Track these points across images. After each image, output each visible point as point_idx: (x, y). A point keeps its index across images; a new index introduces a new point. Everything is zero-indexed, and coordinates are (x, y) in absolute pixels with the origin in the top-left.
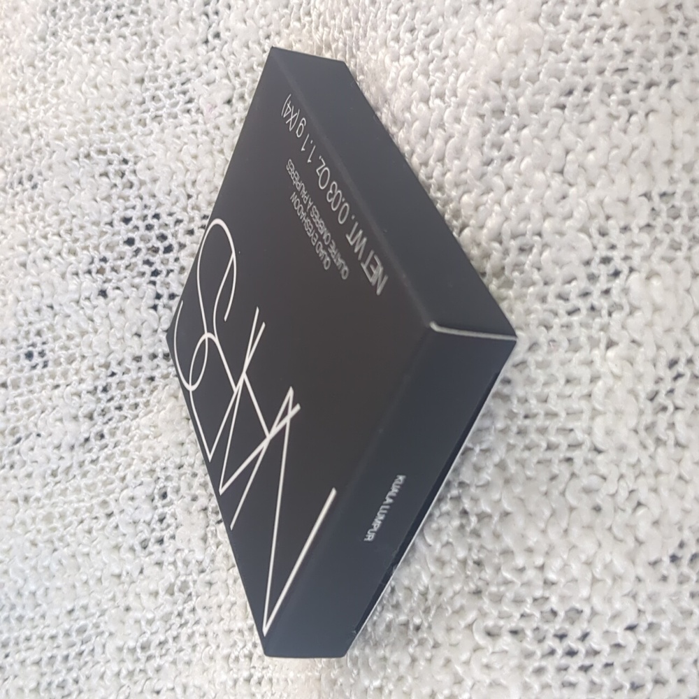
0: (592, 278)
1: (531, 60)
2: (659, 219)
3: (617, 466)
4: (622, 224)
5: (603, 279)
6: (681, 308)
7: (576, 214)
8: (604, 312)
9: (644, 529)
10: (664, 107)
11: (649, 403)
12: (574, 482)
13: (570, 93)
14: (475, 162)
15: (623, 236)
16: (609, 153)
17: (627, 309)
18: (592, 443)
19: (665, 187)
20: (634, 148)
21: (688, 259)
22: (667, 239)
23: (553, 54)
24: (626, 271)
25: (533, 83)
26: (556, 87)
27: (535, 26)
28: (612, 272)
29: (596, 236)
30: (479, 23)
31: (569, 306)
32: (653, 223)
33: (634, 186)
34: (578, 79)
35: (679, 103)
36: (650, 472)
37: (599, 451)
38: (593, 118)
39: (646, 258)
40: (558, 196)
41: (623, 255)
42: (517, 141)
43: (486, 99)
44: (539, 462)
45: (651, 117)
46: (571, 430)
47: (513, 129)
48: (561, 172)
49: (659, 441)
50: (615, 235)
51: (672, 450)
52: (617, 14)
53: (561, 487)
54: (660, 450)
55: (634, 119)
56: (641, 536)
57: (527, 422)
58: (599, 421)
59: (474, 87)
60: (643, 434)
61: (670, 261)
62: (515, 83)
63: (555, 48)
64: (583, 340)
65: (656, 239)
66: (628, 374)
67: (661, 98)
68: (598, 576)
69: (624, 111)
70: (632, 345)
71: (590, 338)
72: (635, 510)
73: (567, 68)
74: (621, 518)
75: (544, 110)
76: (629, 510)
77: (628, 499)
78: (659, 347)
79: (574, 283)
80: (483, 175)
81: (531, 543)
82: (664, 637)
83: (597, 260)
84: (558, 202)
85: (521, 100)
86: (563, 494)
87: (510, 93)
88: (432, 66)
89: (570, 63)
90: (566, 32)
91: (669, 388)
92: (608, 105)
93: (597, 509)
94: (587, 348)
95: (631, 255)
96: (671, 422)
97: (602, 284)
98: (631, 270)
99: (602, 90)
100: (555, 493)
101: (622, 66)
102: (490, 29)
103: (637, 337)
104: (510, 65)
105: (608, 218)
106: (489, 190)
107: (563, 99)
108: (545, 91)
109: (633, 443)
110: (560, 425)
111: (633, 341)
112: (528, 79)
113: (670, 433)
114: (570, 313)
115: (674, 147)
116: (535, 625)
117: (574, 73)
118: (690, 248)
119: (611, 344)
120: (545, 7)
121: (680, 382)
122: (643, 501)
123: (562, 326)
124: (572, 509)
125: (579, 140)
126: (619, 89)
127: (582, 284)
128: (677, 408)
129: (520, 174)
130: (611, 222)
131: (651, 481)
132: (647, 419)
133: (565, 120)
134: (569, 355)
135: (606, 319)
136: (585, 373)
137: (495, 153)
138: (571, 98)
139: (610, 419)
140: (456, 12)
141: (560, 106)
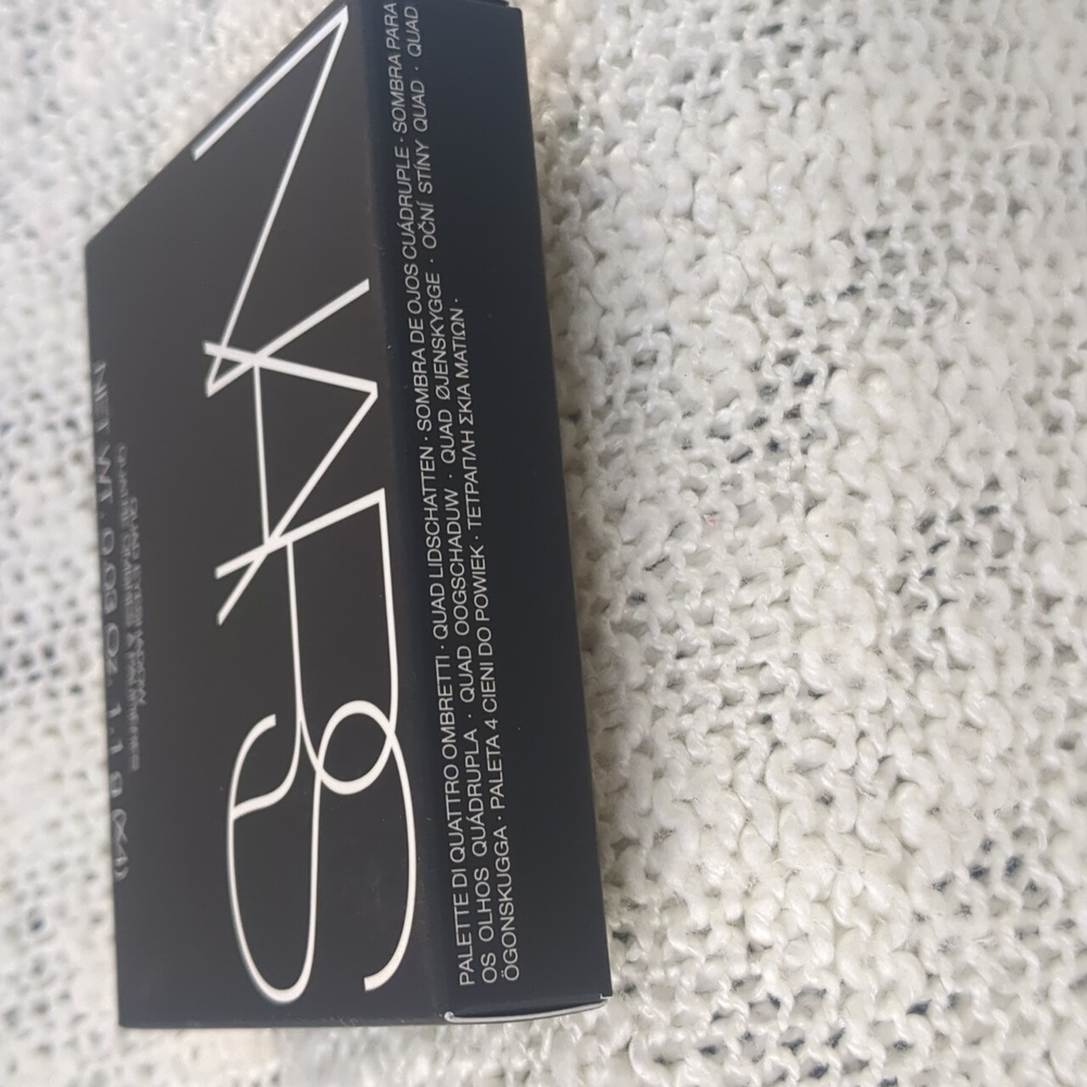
0: (767, 391)
1: (615, 29)
2: (870, 276)
3: (852, 715)
4: (807, 290)
5: (786, 389)
6: (927, 424)
7: (725, 284)
8: (795, 447)
9: (913, 823)
10: (851, 83)
11: (893, 598)
12: (778, 754)
13: (688, 77)
15: (809, 310)
16: (768, 169)
17: (833, 437)
18: (803, 682)
19: (870, 220)
20: (810, 158)
21: (928, 338)
22: (886, 308)
23: (651, 14)
24: (823, 371)
25: (623, 66)
26: (661, 67)
28: (799, 376)
29: (764, 317)
31: (733, 446)
32: (861, 284)
33: (818, 223)
34: (698, 50)
35: (877, 75)
36: (911, 719)
37: (817, 696)
38: (731, 115)
39: (856, 345)
40: (690, 256)
41: (815, 343)
42: (604, 172)
44: (711, 731)
45: (833, 104)
46: (764, 664)
47: (595, 150)
48: (689, 215)
49: (920, 664)
50: (797, 312)
51: (945, 675)
53: (756, 769)
54: (925, 679)
55: (803, 108)
56: (911, 836)
57: (683, 664)
58: (809, 638)
60: (889, 652)
61: (898, 344)
62: (592, 71)
64: (763, 501)
65: (868, 310)
66: (849, 550)
67: (846, 69)
68: (842, 921)
69: (783, 98)
70: (851, 498)
71: (775, 498)
72: (893, 792)
73: (678, 33)
74: (869, 811)
75: (647, 110)
76: (883, 793)
77: (878, 773)
78: (898, 498)
79: (734, 405)
81: (714, 879)
82: (980, 1017)
83: (771, 357)
84: (690, 266)
85: (605, 98)
86: (761, 781)
87: (586, 89)
89: (682, 25)
91: (925, 566)
92: (756, 90)
93: (827, 800)
94: (772, 514)
95: (827, 342)
96: (937, 627)
97: (786, 400)
98: (832, 370)
99: (743, 64)
100: (746, 782)
101: (770, 22)
103: (857, 482)
104: (580, 42)
105: (780, 284)
107: (676, 90)
108: (644, 78)
109: (875, 673)
110: (741, 659)
111: (853, 493)
112: (613, 61)
113: (937, 645)
114: (736, 460)
115: (878, 152)
116: (741, 1030)
117: (692, 41)
118: (928, 321)
119: (812, 503)
121: (944, 553)
122: (905, 773)
123: (724, 484)
124: (780, 806)
125: (713, 155)
126: (771, 61)
127: (751, 404)
128: (944, 602)
129: (616, 228)
130: (787, 288)
131: (916, 736)
132: (894, 626)
133: (684, 124)
134: (740, 534)
135: (798, 459)
136: (774, 561)
137: (571, 198)
138: (690, 85)
139: (827, 636)
141: (673, 100)
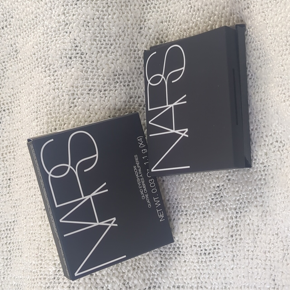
1: (81, 82)
10: (114, 95)
14: (67, 107)
16: (100, 106)
20: (107, 105)
23: (86, 81)
25: (82, 87)
26: (87, 89)
27: (82, 74)
30: (67, 71)
35: (117, 95)
38: (96, 97)
40: (88, 116)
42: (77, 102)
43: (70, 91)
47: (77, 99)
48: (89, 110)
52: (102, 73)
55: (106, 98)
59: (67, 88)
62: (77, 87)
63: (87, 79)
75: (84, 95)
80: (70, 110)
84: (88, 118)
85: (79, 92)
87: (76, 90)
88: (55, 81)
89: (91, 83)
90: (90, 76)
92: (100, 94)
99: (99, 91)
102: (70, 73)
104: (76, 82)
106: (71, 114)
108: (85, 90)
112: (80, 87)
115: (116, 105)
117: (92, 86)
120: (84, 69)
125: (93, 102)
126: (103, 91)
129: (78, 110)
133: (89, 97)
137: (72, 105)
140: (61, 67)
141: (88, 94)
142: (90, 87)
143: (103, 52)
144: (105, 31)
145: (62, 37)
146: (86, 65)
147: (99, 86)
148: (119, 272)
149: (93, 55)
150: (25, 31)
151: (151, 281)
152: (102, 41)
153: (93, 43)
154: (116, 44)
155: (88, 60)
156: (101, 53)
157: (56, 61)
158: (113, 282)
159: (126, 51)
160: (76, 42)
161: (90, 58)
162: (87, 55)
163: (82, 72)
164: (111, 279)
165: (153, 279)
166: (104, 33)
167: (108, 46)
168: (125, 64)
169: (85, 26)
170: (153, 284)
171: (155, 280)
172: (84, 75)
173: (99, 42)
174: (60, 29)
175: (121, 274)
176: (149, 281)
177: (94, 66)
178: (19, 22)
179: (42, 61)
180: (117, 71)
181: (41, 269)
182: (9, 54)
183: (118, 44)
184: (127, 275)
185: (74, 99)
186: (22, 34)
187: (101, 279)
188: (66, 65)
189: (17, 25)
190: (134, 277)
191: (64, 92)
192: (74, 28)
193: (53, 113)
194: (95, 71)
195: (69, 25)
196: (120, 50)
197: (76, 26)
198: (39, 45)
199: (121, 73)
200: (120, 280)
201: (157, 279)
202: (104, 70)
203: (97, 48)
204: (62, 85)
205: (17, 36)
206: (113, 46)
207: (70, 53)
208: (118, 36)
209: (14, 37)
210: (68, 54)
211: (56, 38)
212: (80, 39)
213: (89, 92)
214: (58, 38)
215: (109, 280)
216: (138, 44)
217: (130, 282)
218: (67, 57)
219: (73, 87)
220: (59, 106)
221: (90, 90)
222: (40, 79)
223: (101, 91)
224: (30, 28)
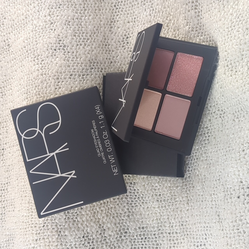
1: (64, 69)
10: (90, 79)
14: (53, 89)
20: (85, 87)
23: (68, 68)
25: (65, 73)
26: (69, 74)
27: (65, 62)
30: (53, 60)
35: (93, 78)
38: (77, 81)
42: (61, 85)
43: (55, 76)
45: (88, 81)
47: (61, 82)
48: (71, 91)
55: (85, 81)
59: (53, 73)
62: (61, 73)
63: (69, 66)
67: (90, 77)
69: (83, 80)
75: (67, 79)
80: (55, 91)
85: (62, 76)
87: (60, 75)
88: (43, 68)
90: (71, 64)
92: (80, 78)
99: (78, 75)
102: (55, 62)
104: (60, 69)
106: (56, 94)
108: (67, 75)
112: (64, 72)
117: (73, 72)
120: (66, 58)
125: (74, 85)
126: (82, 76)
129: (62, 91)
133: (71, 81)
137: (57, 87)
140: (48, 57)
141: (70, 78)
142: (71, 73)
143: (81, 45)
144: (83, 29)
145: (48, 34)
146: (68, 55)
147: (78, 72)
148: (96, 219)
149: (73, 47)
150: (17, 29)
151: (121, 225)
152: (80, 36)
153: (73, 38)
154: (92, 39)
155: (69, 51)
156: (79, 45)
157: (44, 53)
158: (91, 226)
159: (100, 45)
160: (59, 37)
161: (71, 50)
162: (69, 47)
163: (65, 61)
164: (90, 224)
165: (122, 223)
166: (81, 30)
167: (85, 40)
168: (99, 55)
169: (66, 25)
170: (123, 227)
171: (124, 224)
172: (67, 63)
173: (78, 37)
174: (47, 27)
175: (97, 220)
176: (120, 224)
177: (74, 56)
178: (11, 22)
179: (31, 53)
180: (92, 60)
181: (32, 219)
182: (3, 48)
183: (93, 39)
184: (102, 221)
185: (59, 82)
186: (14, 32)
187: (82, 224)
188: (52, 56)
189: (9, 24)
190: (108, 222)
191: (51, 77)
192: (58, 26)
193: (41, 94)
194: (74, 59)
195: (54, 24)
196: (94, 44)
197: (59, 24)
198: (29, 40)
199: (96, 61)
200: (97, 225)
201: (126, 223)
202: (82, 59)
203: (76, 42)
204: (49, 71)
205: (10, 33)
206: (89, 40)
207: (54, 46)
208: (93, 33)
209: (7, 34)
210: (53, 47)
211: (44, 34)
212: (63, 35)
213: (70, 77)
214: (45, 34)
215: (88, 224)
216: (108, 40)
217: (104, 226)
218: (53, 49)
219: (57, 72)
220: (46, 87)
221: (71, 75)
222: (30, 67)
223: (80, 76)
224: (21, 27)
